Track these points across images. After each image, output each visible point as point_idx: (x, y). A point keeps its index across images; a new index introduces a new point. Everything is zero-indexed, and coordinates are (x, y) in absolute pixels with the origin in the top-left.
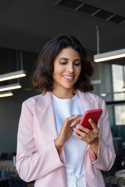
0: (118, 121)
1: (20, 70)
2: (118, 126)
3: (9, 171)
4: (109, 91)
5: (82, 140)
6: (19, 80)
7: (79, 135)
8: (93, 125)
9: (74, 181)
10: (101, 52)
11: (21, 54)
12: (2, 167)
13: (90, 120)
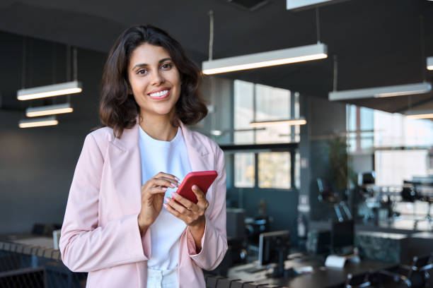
0: (240, 180)
1: (72, 80)
2: (238, 189)
3: (43, 257)
4: (226, 126)
5: (178, 217)
6: (69, 98)
7: (174, 209)
8: (198, 196)
9: (158, 278)
10: (215, 57)
11: (75, 52)
12: (32, 250)
13: (194, 187)
